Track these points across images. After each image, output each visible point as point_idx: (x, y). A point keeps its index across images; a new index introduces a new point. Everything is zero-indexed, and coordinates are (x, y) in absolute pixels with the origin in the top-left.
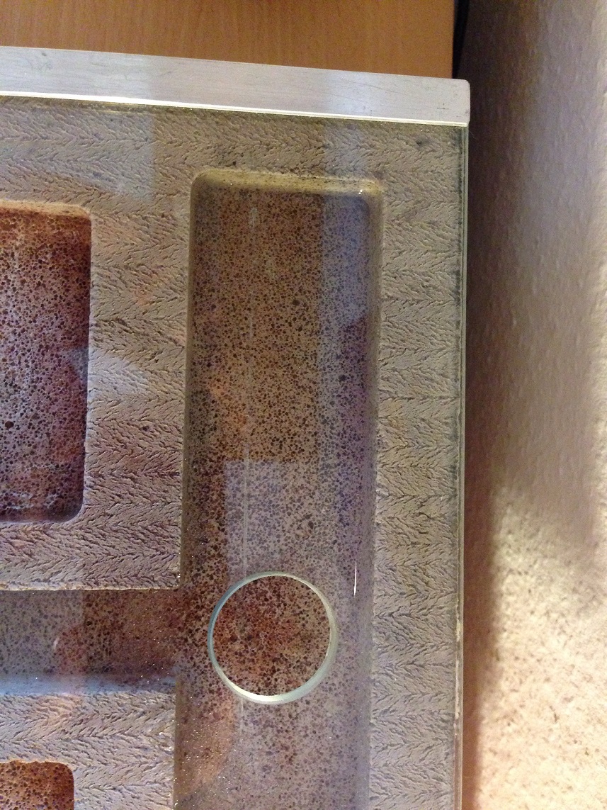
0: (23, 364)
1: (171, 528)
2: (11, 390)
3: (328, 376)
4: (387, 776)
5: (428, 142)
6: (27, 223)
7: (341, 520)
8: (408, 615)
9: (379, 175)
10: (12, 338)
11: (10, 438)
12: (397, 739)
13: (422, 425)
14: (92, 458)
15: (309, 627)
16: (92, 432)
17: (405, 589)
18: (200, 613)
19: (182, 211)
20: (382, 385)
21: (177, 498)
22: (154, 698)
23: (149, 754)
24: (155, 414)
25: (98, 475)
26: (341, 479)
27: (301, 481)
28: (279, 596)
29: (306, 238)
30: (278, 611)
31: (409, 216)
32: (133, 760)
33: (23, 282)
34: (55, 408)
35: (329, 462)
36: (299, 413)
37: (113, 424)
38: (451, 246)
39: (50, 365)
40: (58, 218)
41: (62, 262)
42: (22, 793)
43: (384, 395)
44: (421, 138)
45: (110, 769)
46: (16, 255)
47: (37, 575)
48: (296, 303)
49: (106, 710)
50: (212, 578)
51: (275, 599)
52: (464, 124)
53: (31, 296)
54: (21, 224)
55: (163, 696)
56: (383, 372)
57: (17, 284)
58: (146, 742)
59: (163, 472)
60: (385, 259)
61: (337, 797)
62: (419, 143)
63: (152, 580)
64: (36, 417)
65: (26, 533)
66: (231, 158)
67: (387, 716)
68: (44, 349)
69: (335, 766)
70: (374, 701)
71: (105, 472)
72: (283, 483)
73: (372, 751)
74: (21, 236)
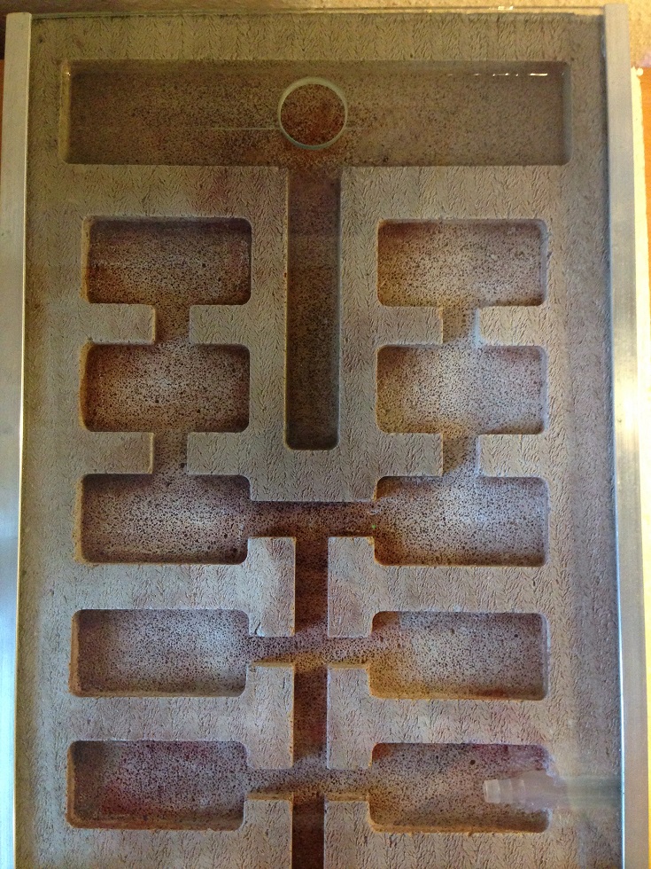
0: (172, 259)
1: (255, 172)
2: (185, 265)
3: (175, 96)
4: (392, 50)
5: (40, 37)
6: (95, 258)
7: (257, 87)
8: (304, 40)
9: (59, 63)
10: (157, 265)
11: (211, 265)
12: (372, 45)
13: (197, 35)
14: (217, 213)
15: (318, 105)
16: (203, 213)
17: (289, 42)
18: (308, 165)
19: (82, 168)
20: (175, 57)
21: (237, 169)
22: (345, 177)
23: (374, 180)
24: (193, 182)
25: (226, 210)
26: (234, 87)
27: (235, 110)
28: (301, 123)
29: (96, 110)
30: (309, 123)
31: (80, 44)
32: (377, 188)
33: (127, 260)
34: (195, 243)
35: (224, 94)
36: (196, 112)
37: (199, 203)
38: (97, 22)
39: (172, 245)
40: (91, 242)
41: (115, 240)
42: (402, 255)
43: (181, 56)
44: (38, 40)
45: (382, 200)
46: (112, 264)
47: (279, 240)
48: (133, 115)
49: (350, 202)
50: (289, 159)
51: (302, 125)
52: (30, 16)
53: (134, 256)
54: (95, 261)
55: (344, 173)
56: (168, 57)
57: (128, 263)
58: (368, 182)
59: (225, 175)
60: (104, 57)
61: (413, 85)
62: (41, 41)
63: (282, 181)
64: (199, 252)
65: (256, 245)
66: (53, 143)
67: (359, 50)
68: (163, 249)
69: (395, 88)
70: (350, 58)
71: (224, 207)
72: (235, 120)
73: (379, 59)
74: (102, 262)
